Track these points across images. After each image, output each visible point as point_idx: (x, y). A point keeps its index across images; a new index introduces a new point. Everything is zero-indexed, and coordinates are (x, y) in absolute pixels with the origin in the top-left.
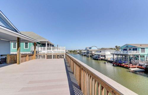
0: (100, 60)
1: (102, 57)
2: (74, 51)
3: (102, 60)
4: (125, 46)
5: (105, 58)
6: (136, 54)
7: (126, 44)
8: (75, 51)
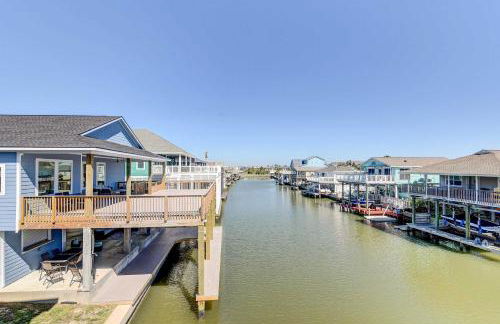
0: (318, 197)
1: (323, 190)
2: (261, 171)
3: (323, 196)
4: (370, 164)
5: (333, 191)
6: (388, 182)
7: (372, 159)
8: (261, 168)
